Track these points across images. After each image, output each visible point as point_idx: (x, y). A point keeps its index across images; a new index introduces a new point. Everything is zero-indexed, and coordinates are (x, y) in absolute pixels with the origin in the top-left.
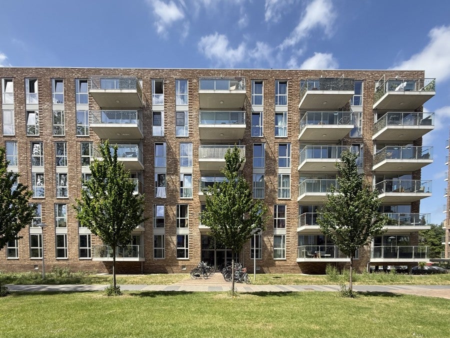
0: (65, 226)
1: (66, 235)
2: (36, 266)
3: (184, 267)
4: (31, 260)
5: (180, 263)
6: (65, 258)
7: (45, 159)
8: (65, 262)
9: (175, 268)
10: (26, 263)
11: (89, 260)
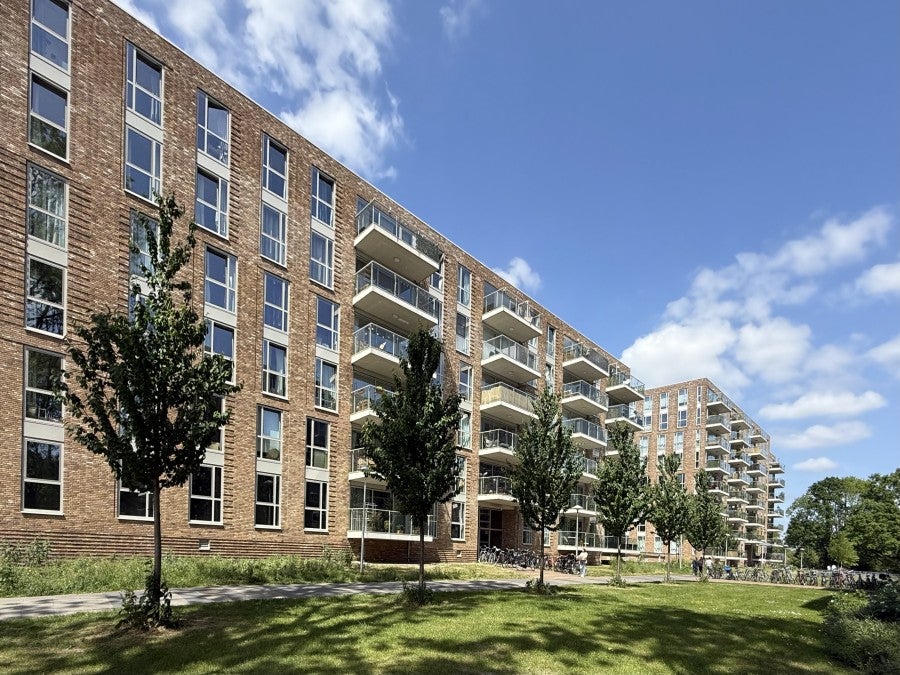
0: (278, 458)
1: (278, 478)
2: (204, 541)
3: (459, 552)
4: (193, 526)
5: (455, 547)
6: (274, 527)
7: (240, 299)
8: (274, 537)
9: (448, 553)
10: (178, 534)
11: (323, 533)
